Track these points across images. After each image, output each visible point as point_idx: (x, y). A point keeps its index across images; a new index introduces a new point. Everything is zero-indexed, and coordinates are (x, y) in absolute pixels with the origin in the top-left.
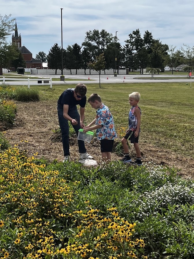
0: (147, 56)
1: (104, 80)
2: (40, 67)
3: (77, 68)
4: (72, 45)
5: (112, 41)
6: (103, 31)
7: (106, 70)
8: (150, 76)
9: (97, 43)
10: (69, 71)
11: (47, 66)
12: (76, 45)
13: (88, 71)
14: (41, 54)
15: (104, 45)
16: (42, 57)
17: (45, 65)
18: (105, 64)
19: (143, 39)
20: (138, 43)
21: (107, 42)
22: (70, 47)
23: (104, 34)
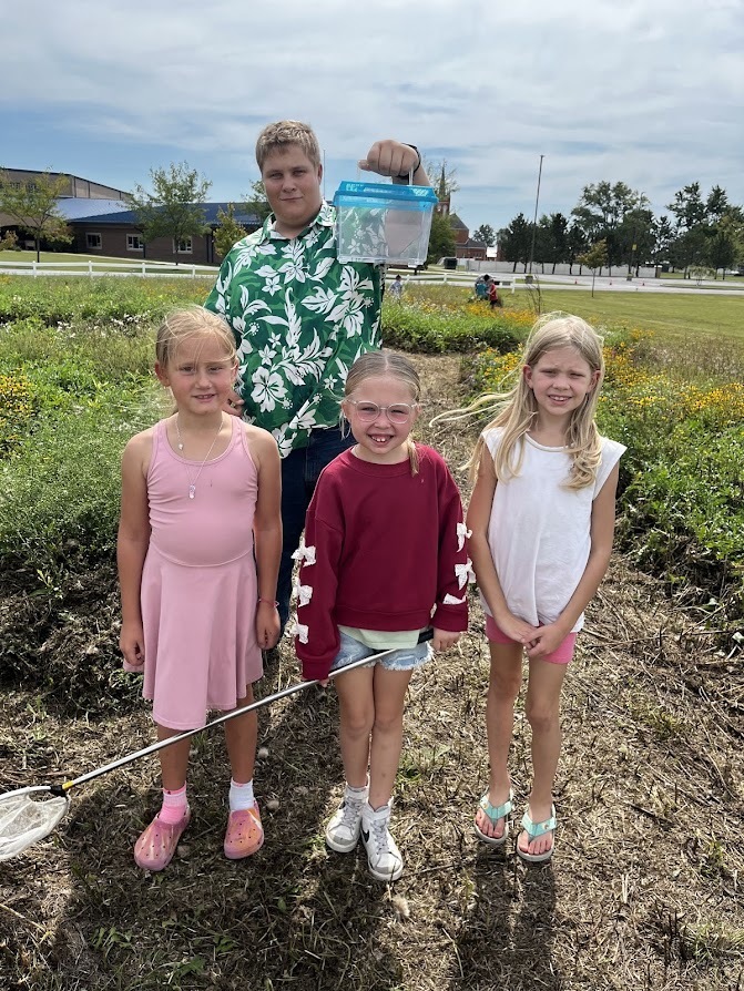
0: (703, 241)
1: (602, 285)
2: (481, 255)
3: (555, 261)
4: (549, 213)
5: (634, 207)
6: (620, 185)
7: (614, 268)
8: (695, 283)
9: (604, 210)
10: (539, 266)
11: (495, 256)
12: (559, 215)
13: (576, 267)
14: (485, 230)
15: (617, 215)
16: (486, 236)
17: (492, 252)
18: (605, 257)
19: (706, 203)
20: (693, 211)
21: (625, 209)
22: (545, 218)
23: (621, 191)
